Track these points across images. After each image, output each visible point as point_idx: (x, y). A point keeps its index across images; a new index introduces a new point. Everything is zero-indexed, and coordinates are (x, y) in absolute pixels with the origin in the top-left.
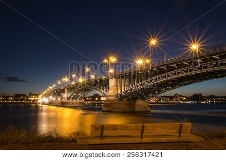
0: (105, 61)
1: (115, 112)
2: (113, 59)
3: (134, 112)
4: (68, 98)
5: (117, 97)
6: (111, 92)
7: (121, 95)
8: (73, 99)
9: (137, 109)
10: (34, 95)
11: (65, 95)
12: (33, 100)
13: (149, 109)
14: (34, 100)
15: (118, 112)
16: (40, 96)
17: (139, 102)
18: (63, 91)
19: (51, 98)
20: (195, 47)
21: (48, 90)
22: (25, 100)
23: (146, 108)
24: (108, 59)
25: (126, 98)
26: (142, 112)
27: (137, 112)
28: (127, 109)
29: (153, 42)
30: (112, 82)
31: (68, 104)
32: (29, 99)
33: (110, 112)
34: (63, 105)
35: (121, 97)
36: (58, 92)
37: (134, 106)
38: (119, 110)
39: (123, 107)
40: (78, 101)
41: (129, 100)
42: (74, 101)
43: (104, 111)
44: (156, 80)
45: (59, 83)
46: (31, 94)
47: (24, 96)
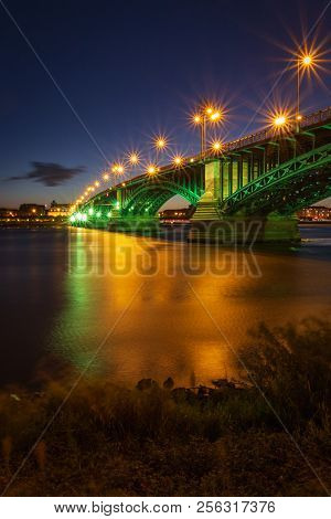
0: (197, 119)
2: (214, 115)
3: (262, 242)
4: (124, 212)
5: (222, 207)
6: (208, 195)
7: (230, 201)
8: (135, 213)
9: (270, 235)
10: (60, 206)
11: (118, 206)
13: (297, 235)
14: (59, 217)
16: (73, 209)
17: (274, 218)
18: (113, 195)
19: (91, 211)
21: (86, 194)
22: (41, 218)
23: (290, 232)
24: (203, 114)
25: (244, 209)
26: (279, 242)
27: (269, 242)
30: (211, 172)
32: (50, 214)
34: (114, 228)
35: (231, 207)
36: (104, 199)
40: (146, 218)
41: (250, 215)
42: (138, 218)
44: (292, 168)
45: (106, 177)
46: (54, 205)
47: (40, 208)
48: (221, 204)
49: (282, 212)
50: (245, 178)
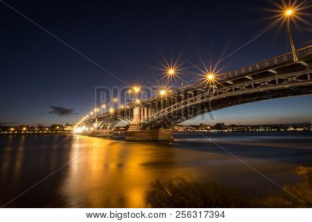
1: (138, 141)
2: (137, 89)
3: (156, 141)
4: (98, 128)
5: (140, 126)
6: (135, 120)
7: (144, 123)
8: (103, 128)
9: (161, 137)
10: (70, 125)
11: (96, 125)
12: (68, 131)
13: (172, 138)
15: (141, 141)
16: (76, 126)
17: (162, 130)
18: (94, 120)
19: (84, 128)
20: (211, 77)
21: (82, 120)
22: (61, 131)
23: (169, 136)
24: (132, 89)
25: (150, 127)
28: (150, 138)
29: (171, 72)
30: (136, 111)
31: (98, 133)
32: (65, 129)
33: (133, 141)
34: (93, 135)
35: (144, 126)
36: (90, 122)
37: (157, 135)
38: (142, 139)
39: (146, 136)
40: (108, 131)
41: (152, 129)
42: (104, 131)
43: (126, 141)
45: (92, 113)
46: (67, 125)
47: (61, 126)
48: (140, 125)
49: (165, 128)
50: (150, 114)
